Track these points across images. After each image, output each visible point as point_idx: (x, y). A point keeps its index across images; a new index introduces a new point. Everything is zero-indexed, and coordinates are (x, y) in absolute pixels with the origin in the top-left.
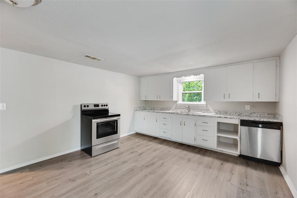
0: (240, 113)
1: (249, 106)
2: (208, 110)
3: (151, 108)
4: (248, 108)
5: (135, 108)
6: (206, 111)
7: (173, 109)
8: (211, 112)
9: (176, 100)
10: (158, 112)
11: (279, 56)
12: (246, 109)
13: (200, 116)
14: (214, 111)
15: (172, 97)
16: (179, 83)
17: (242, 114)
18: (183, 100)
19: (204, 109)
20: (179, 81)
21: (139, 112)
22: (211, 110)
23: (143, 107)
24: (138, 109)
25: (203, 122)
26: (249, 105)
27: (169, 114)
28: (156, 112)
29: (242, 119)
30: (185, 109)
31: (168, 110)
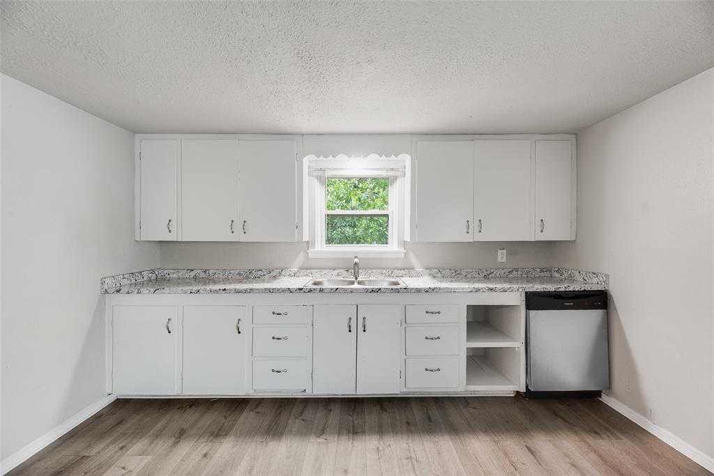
0: (489, 272)
1: (505, 251)
2: (408, 270)
3: (192, 274)
4: (502, 256)
5: (107, 281)
6: (407, 271)
7: (294, 270)
8: (418, 275)
9: (308, 240)
10: (246, 291)
11: (576, 134)
12: (499, 260)
13: (418, 291)
14: (427, 269)
15: (299, 227)
16: (316, 180)
17: (493, 275)
18: (330, 240)
19: (399, 265)
20: (316, 170)
21: (134, 298)
22: (419, 269)
23: (153, 272)
24: (126, 282)
25: (427, 312)
26: (503, 249)
27: (301, 295)
28: (238, 292)
29: (531, 290)
30: (338, 271)
31: (275, 277)
